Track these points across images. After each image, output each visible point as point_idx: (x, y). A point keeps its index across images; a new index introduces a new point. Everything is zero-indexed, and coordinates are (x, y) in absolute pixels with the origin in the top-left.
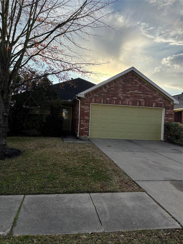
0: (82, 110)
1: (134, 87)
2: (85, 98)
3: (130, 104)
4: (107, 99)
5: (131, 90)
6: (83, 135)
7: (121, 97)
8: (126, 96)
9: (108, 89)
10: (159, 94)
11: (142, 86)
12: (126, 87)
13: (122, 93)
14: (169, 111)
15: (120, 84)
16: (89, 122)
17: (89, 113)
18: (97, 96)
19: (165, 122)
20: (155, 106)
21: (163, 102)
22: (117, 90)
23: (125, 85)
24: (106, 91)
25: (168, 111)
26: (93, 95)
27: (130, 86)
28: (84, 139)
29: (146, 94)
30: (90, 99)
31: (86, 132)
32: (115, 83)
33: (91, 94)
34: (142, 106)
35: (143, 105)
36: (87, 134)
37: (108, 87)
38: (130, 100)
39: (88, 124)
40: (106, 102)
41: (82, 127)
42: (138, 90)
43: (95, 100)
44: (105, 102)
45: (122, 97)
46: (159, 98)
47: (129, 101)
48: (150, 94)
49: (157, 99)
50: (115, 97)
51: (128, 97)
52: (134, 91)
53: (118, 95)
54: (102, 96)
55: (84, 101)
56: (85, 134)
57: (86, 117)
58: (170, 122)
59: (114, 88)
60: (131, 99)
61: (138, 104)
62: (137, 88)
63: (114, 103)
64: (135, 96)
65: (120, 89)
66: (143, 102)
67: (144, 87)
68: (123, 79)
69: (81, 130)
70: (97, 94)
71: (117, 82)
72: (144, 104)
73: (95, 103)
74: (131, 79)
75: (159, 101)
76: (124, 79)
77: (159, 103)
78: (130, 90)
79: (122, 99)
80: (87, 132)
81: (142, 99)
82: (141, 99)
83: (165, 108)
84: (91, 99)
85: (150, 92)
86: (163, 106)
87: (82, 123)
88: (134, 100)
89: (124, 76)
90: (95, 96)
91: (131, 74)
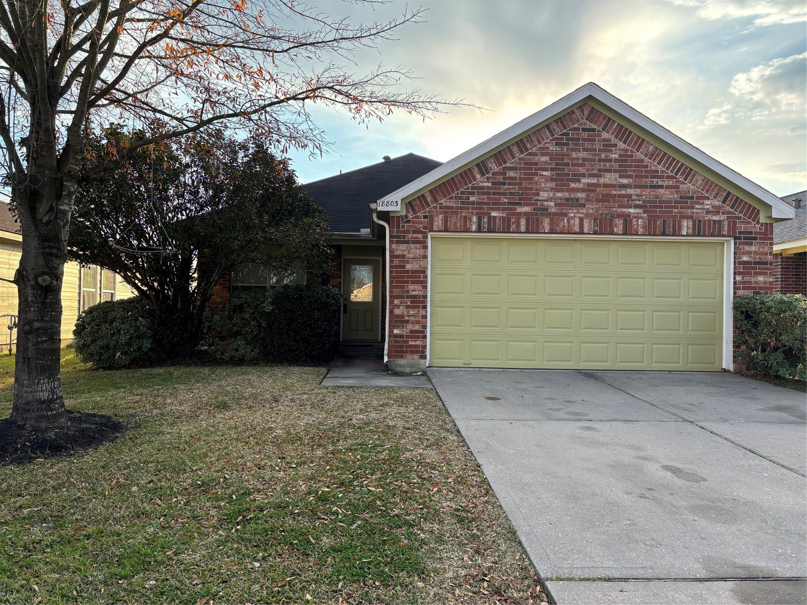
0: (396, 262)
1: (600, 160)
2: (406, 217)
3: (586, 230)
4: (494, 214)
5: (591, 176)
6: (402, 357)
7: (546, 203)
8: (567, 200)
9: (493, 174)
10: (708, 185)
11: (632, 156)
12: (567, 165)
13: (552, 189)
14: (753, 248)
15: (544, 154)
16: (425, 307)
17: (424, 272)
18: (452, 205)
19: (735, 293)
20: (691, 231)
21: (724, 213)
22: (532, 179)
23: (563, 155)
24: (486, 184)
25: (747, 248)
26: (436, 201)
27: (584, 159)
28: (408, 370)
29: (652, 187)
30: (425, 217)
31: (413, 343)
32: (522, 152)
33: (429, 199)
34: (637, 235)
35: (641, 231)
36: (417, 352)
37: (495, 168)
38: (587, 215)
39: (422, 312)
40: (489, 226)
41: (397, 327)
42: (615, 171)
43: (445, 220)
44: (486, 225)
45: (552, 204)
46: (708, 198)
47: (581, 220)
48: (668, 187)
49: (699, 203)
50: (525, 205)
51: (577, 204)
52: (599, 176)
53: (538, 195)
54: (473, 203)
55: (403, 227)
56: (412, 352)
57: (411, 287)
58: (757, 293)
59: (520, 169)
60: (590, 208)
61: (621, 227)
62: (611, 166)
63: (523, 228)
64: (607, 198)
65: (544, 173)
66: (638, 218)
67: (643, 161)
68: (553, 135)
69: (396, 336)
70: (451, 198)
71: (529, 146)
72: (644, 228)
73: (446, 230)
74: (584, 130)
75: (708, 212)
76: (558, 131)
77: (709, 221)
78: (583, 175)
79: (553, 210)
80: (418, 343)
81: (636, 206)
82: (630, 207)
83: (735, 238)
84: (430, 218)
85: (669, 177)
86: (725, 233)
87: (397, 312)
88: (602, 215)
89: (556, 121)
90: (444, 204)
91: (586, 112)
